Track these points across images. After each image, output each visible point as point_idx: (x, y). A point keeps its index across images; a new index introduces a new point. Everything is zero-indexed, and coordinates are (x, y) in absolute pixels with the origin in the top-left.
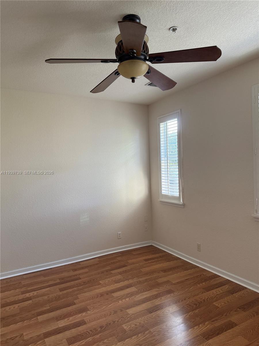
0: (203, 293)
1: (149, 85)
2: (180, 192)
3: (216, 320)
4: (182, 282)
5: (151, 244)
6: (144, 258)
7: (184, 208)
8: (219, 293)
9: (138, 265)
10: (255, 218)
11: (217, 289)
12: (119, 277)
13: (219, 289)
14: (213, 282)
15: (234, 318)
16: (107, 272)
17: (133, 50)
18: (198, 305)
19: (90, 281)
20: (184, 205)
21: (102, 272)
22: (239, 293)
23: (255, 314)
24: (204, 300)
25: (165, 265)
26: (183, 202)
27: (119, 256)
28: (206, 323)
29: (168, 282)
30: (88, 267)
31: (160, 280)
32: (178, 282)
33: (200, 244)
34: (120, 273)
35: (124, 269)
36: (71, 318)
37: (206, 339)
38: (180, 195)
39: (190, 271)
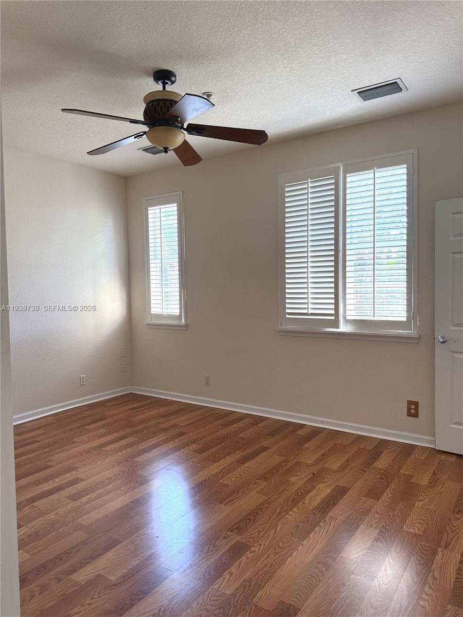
0: (223, 429)
1: (144, 150)
2: (180, 309)
3: (247, 448)
4: (193, 423)
5: (130, 392)
6: (128, 407)
7: (187, 330)
8: (240, 426)
9: (123, 415)
10: (279, 331)
11: (238, 423)
12: (102, 431)
13: (241, 423)
14: (230, 418)
15: (265, 443)
16: (78, 428)
17: (178, 117)
18: (221, 440)
19: (57, 441)
20: (186, 326)
21: (71, 430)
22: (263, 423)
23: (285, 437)
24: (227, 435)
25: (163, 410)
26: (186, 322)
27: (86, 410)
28: (237, 452)
29: (174, 426)
30: (41, 427)
31: (163, 426)
32: (187, 425)
33: (209, 377)
34: (100, 427)
35: (104, 422)
36: (57, 480)
37: (242, 463)
38: (181, 312)
39: (198, 412)
